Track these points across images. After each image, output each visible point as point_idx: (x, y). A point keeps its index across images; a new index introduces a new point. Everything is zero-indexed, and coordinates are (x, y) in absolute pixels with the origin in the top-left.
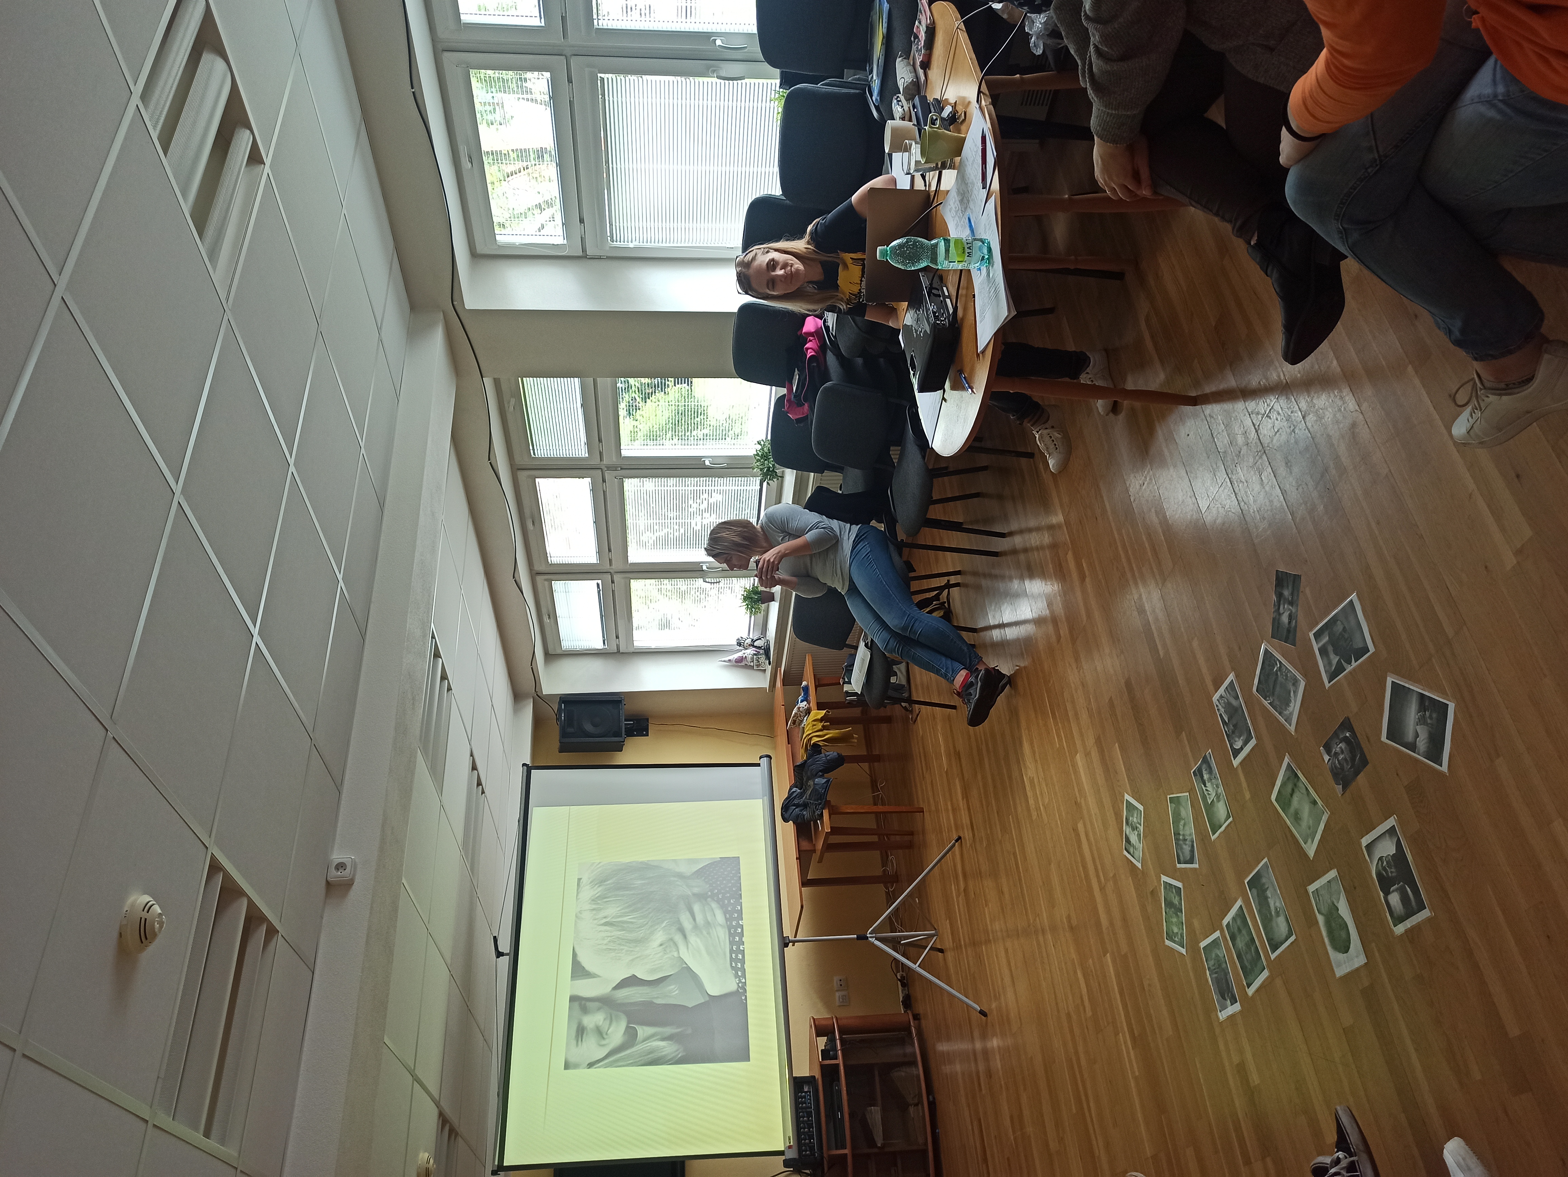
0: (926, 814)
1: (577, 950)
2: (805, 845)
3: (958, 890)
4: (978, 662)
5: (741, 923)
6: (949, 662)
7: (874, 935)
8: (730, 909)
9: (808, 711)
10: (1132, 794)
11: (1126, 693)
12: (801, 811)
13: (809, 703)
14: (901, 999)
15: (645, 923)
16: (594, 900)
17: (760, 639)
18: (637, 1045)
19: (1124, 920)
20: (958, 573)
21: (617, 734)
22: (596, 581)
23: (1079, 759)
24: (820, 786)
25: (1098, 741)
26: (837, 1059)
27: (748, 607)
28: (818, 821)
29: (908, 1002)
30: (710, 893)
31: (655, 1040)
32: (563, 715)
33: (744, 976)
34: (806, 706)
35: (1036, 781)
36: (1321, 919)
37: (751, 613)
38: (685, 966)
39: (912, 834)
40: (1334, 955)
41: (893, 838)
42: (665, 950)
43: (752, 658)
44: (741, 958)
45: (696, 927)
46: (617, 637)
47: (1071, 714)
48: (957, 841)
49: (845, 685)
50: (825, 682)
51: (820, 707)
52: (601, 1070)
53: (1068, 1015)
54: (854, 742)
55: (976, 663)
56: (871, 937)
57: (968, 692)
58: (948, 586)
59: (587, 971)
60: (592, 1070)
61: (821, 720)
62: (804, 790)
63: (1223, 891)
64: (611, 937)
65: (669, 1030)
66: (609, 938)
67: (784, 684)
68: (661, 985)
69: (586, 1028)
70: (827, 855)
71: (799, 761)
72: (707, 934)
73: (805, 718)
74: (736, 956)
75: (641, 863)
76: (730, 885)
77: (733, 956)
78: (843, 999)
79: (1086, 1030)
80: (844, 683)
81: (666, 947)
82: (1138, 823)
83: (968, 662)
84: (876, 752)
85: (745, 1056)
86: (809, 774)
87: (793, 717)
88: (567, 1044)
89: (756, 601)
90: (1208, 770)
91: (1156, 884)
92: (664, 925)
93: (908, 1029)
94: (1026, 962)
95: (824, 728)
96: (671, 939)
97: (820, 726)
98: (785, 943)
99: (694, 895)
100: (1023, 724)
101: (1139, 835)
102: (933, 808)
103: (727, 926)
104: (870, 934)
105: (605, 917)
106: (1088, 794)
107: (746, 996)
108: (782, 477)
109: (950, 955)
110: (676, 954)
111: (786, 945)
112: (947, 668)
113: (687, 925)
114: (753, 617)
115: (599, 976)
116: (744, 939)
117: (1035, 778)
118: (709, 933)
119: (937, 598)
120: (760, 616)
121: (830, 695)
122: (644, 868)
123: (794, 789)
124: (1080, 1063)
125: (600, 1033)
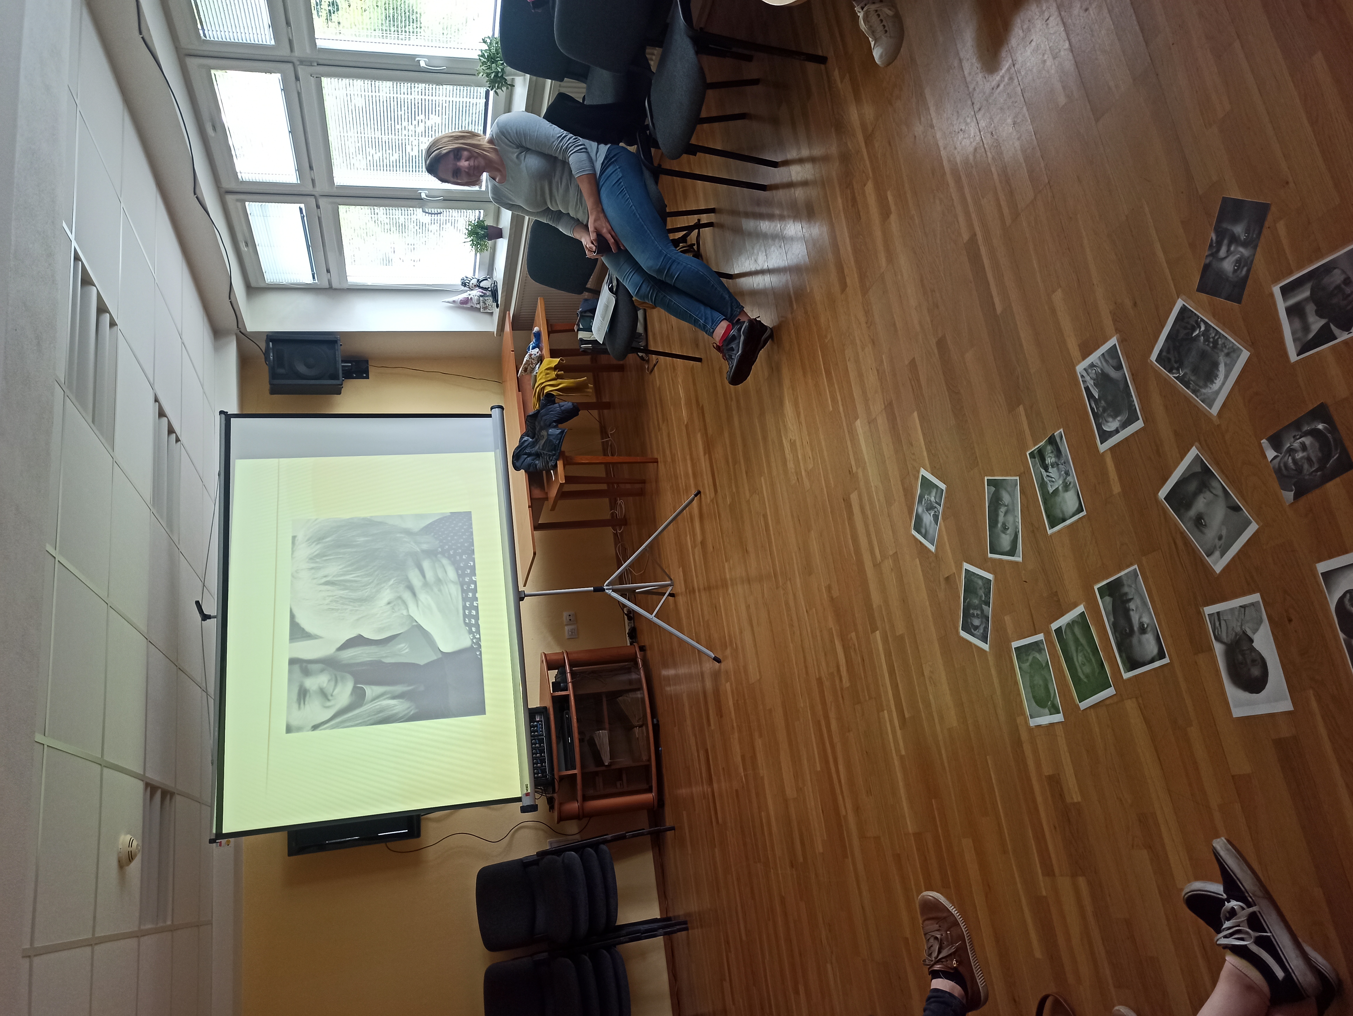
0: (661, 466)
1: (296, 612)
2: (538, 493)
3: (694, 541)
4: (740, 313)
5: (474, 579)
6: (709, 311)
7: (611, 587)
8: (462, 565)
9: (540, 359)
10: (931, 470)
11: (937, 356)
12: (533, 460)
13: (541, 350)
14: (627, 631)
15: (371, 581)
16: (312, 559)
17: (487, 279)
18: (365, 705)
19: (904, 601)
20: (712, 211)
21: (334, 377)
22: (298, 205)
23: (860, 426)
24: (554, 437)
25: (889, 407)
26: (567, 690)
27: (473, 243)
28: (552, 471)
29: (633, 634)
30: (440, 550)
31: (384, 699)
32: (271, 354)
33: (478, 631)
34: (538, 353)
35: (798, 444)
36: (1218, 648)
37: (476, 250)
38: (415, 624)
39: (644, 482)
40: (1232, 692)
41: (622, 486)
42: (393, 609)
43: (479, 300)
44: (475, 614)
45: (426, 584)
46: (328, 271)
47: (853, 375)
48: (696, 495)
49: (579, 332)
50: (559, 328)
51: (553, 354)
52: (328, 731)
53: (820, 681)
54: (588, 392)
55: (738, 313)
56: (607, 589)
57: (730, 346)
58: (699, 226)
59: (307, 633)
60: (316, 732)
61: (555, 368)
62: (536, 440)
63: (1056, 592)
64: (333, 596)
65: (399, 689)
66: (331, 598)
67: (514, 327)
68: (390, 644)
69: (309, 691)
70: (560, 503)
71: (531, 411)
72: (439, 591)
73: (538, 366)
74: (470, 612)
75: (364, 519)
76: (462, 540)
77: (467, 612)
78: (572, 633)
79: (841, 699)
80: (578, 330)
81: (395, 605)
82: (936, 503)
83: (729, 312)
84: (606, 399)
85: (480, 709)
86: (542, 423)
87: (525, 364)
88: (289, 707)
89: (482, 238)
90: (1055, 452)
91: (954, 571)
92: (391, 582)
93: (634, 660)
94: (770, 622)
95: (558, 377)
96: (400, 598)
97: (553, 374)
98: (520, 597)
99: (423, 551)
100: (786, 382)
101: (936, 518)
102: (669, 460)
103: (460, 582)
104: (606, 586)
105: (325, 576)
106: (868, 464)
107: (481, 652)
108: (513, 86)
109: (681, 600)
110: (405, 613)
111: (522, 599)
112: (706, 319)
113: (416, 581)
114: (478, 254)
115: (321, 637)
116: (477, 595)
117: (797, 441)
118: (440, 590)
119: (684, 239)
120: (487, 254)
121: (563, 341)
122: (367, 524)
123: (526, 438)
124: (830, 727)
125: (324, 694)
